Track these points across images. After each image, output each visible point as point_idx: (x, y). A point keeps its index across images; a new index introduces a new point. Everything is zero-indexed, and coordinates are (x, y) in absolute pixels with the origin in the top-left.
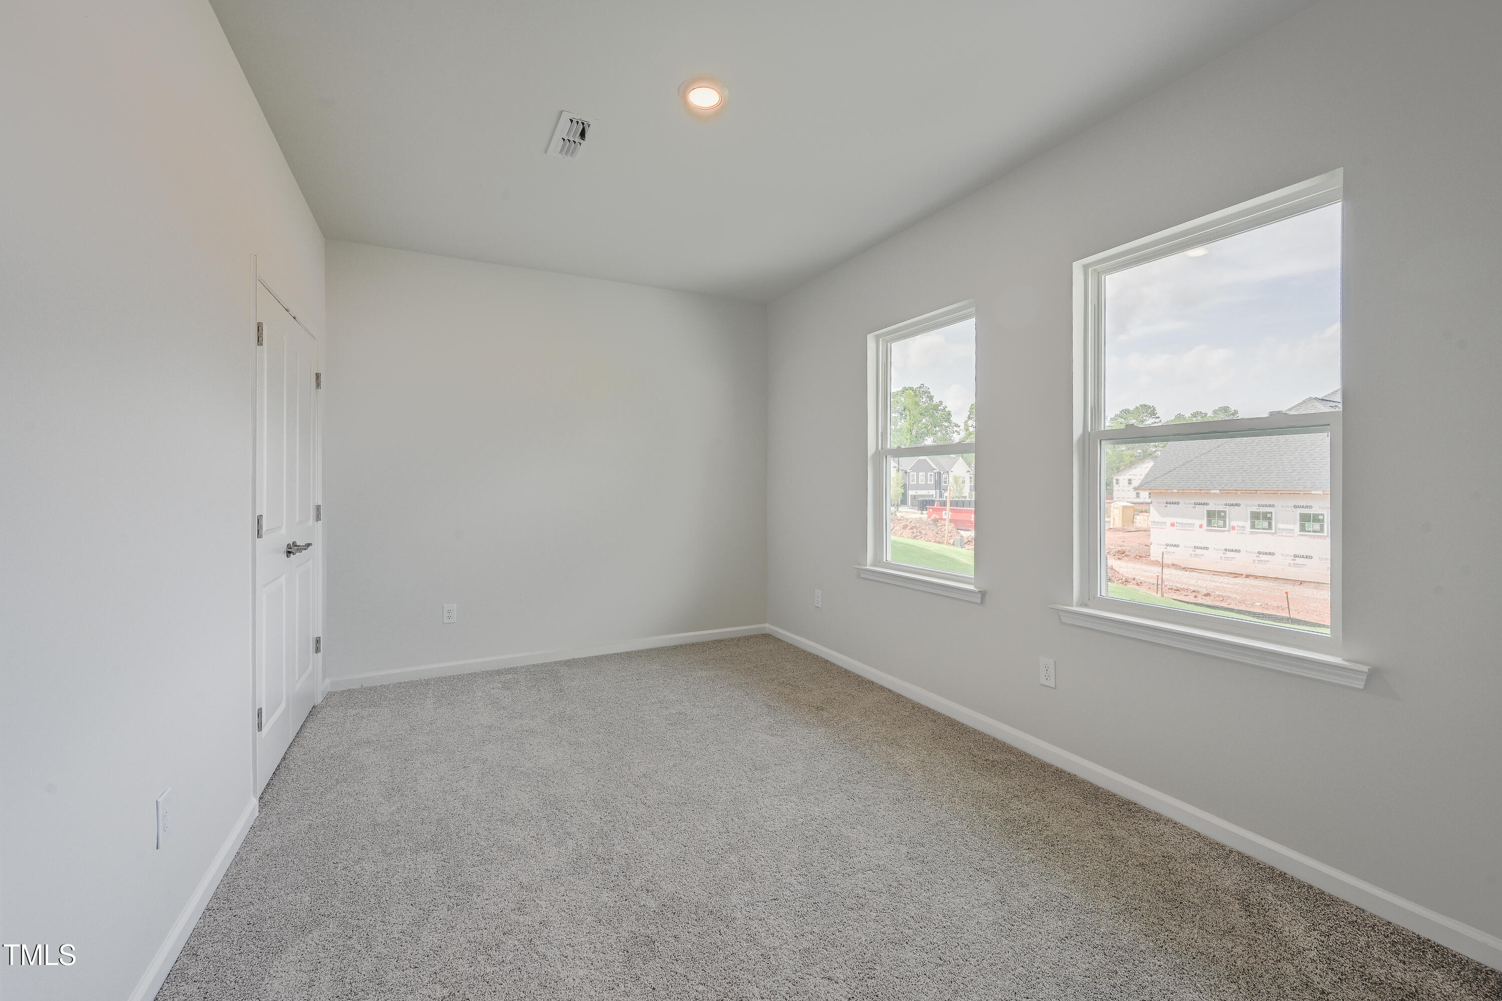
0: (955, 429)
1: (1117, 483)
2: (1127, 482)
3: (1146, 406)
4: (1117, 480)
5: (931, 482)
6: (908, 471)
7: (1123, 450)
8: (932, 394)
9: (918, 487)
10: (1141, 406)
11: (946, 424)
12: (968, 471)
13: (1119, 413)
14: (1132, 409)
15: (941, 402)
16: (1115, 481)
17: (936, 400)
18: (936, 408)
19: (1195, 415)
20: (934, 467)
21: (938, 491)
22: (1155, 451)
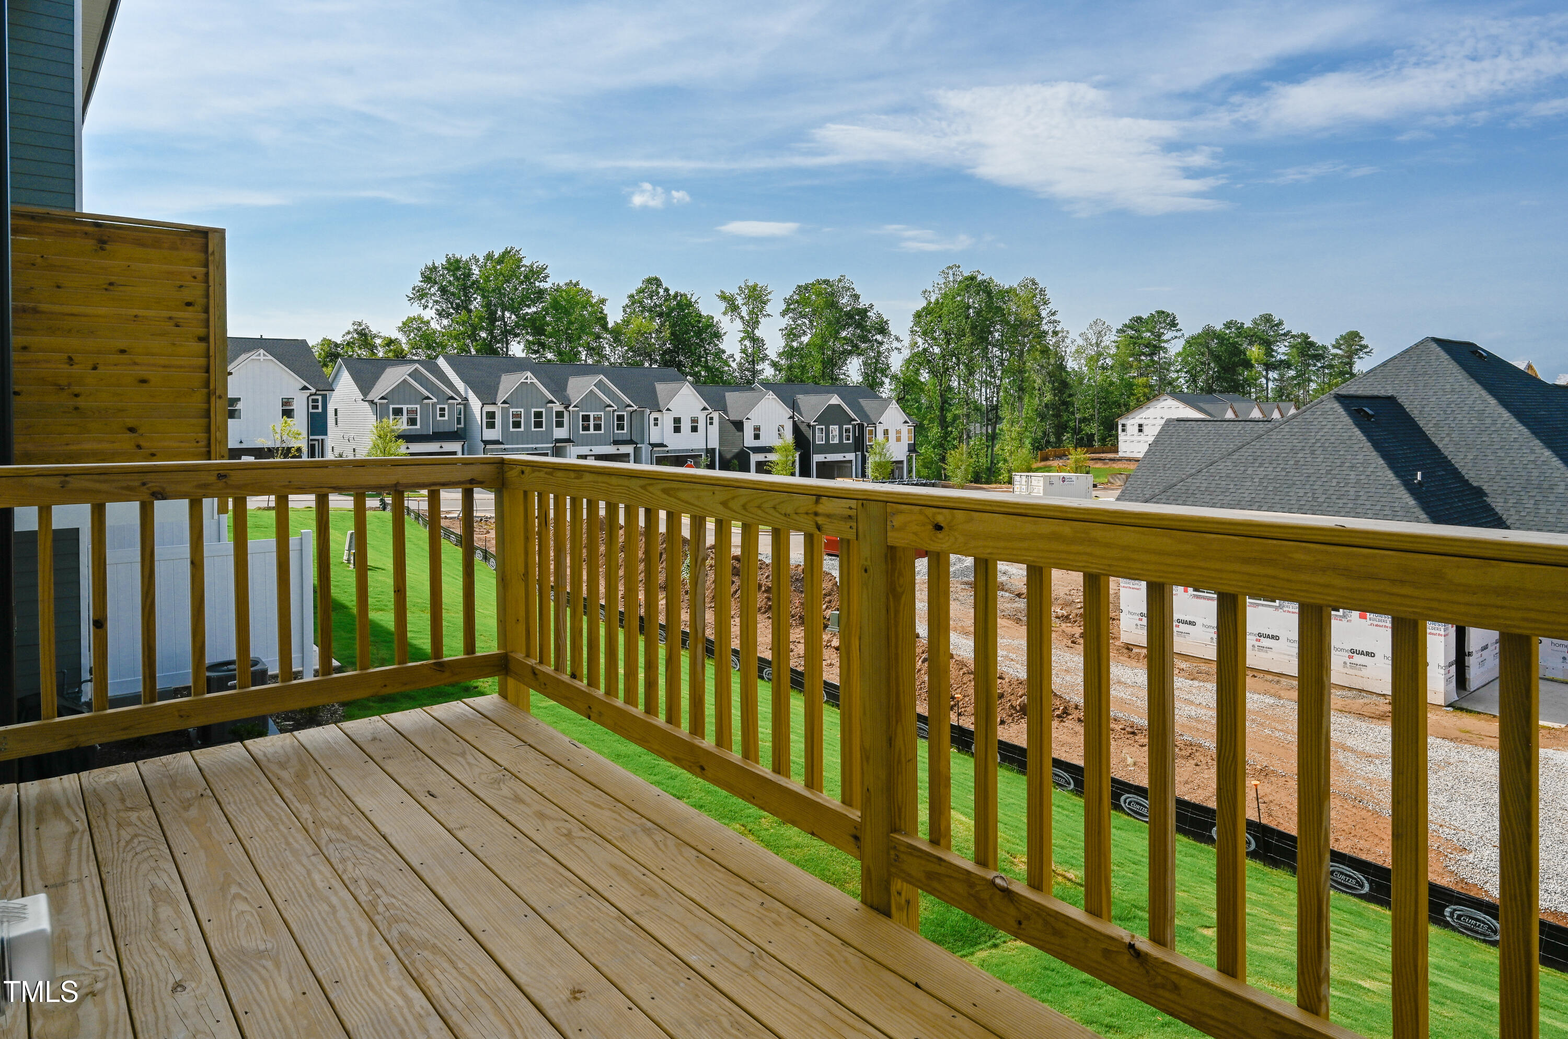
0: (895, 344)
1: (1123, 430)
2: (1137, 428)
3: (1163, 312)
4: (1123, 425)
5: (848, 439)
6: (812, 423)
7: (1134, 377)
8: (858, 292)
9: (828, 448)
10: (1158, 312)
11: (879, 337)
12: (906, 422)
13: (1127, 322)
14: (1145, 316)
15: (871, 306)
16: (1120, 427)
17: (863, 303)
18: (863, 313)
19: (1228, 325)
20: (853, 416)
21: (859, 453)
22: (1178, 378)
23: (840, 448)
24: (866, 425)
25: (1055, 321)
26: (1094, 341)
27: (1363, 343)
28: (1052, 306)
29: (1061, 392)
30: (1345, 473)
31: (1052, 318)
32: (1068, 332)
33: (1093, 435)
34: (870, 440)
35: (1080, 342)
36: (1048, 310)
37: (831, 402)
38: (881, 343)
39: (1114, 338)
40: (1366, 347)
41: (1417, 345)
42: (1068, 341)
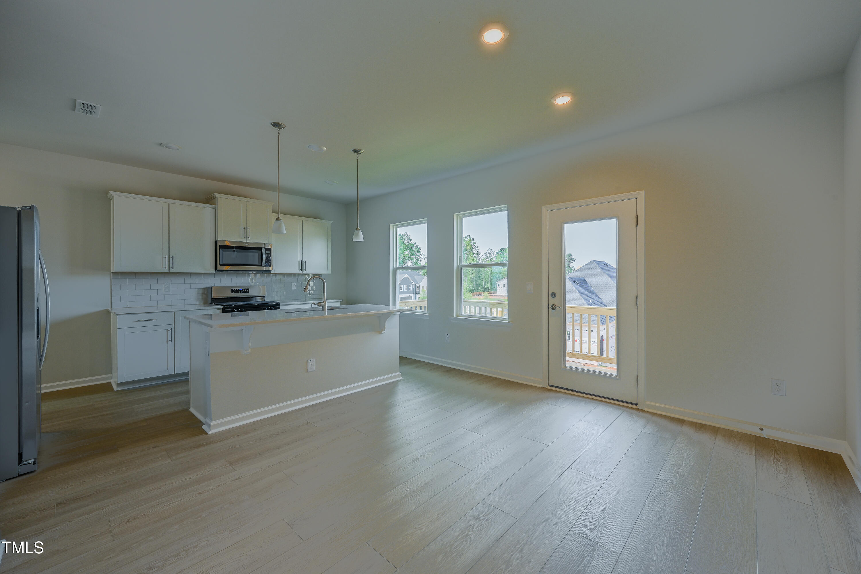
23: (408, 292)
24: (416, 284)
25: (477, 250)
26: (489, 256)
27: (573, 257)
28: (476, 245)
29: (478, 273)
30: (571, 300)
31: (476, 248)
32: (480, 253)
33: (488, 288)
34: (418, 290)
35: (484, 256)
36: (475, 246)
37: (405, 277)
38: (418, 256)
39: (495, 255)
40: (574, 259)
41: (590, 262)
42: (480, 256)
